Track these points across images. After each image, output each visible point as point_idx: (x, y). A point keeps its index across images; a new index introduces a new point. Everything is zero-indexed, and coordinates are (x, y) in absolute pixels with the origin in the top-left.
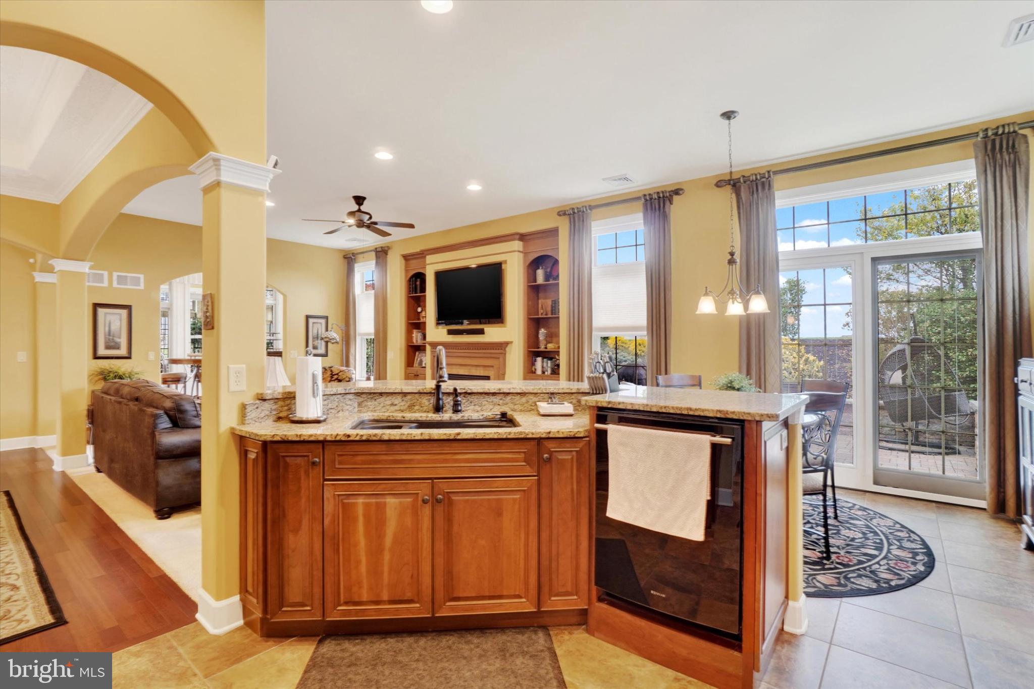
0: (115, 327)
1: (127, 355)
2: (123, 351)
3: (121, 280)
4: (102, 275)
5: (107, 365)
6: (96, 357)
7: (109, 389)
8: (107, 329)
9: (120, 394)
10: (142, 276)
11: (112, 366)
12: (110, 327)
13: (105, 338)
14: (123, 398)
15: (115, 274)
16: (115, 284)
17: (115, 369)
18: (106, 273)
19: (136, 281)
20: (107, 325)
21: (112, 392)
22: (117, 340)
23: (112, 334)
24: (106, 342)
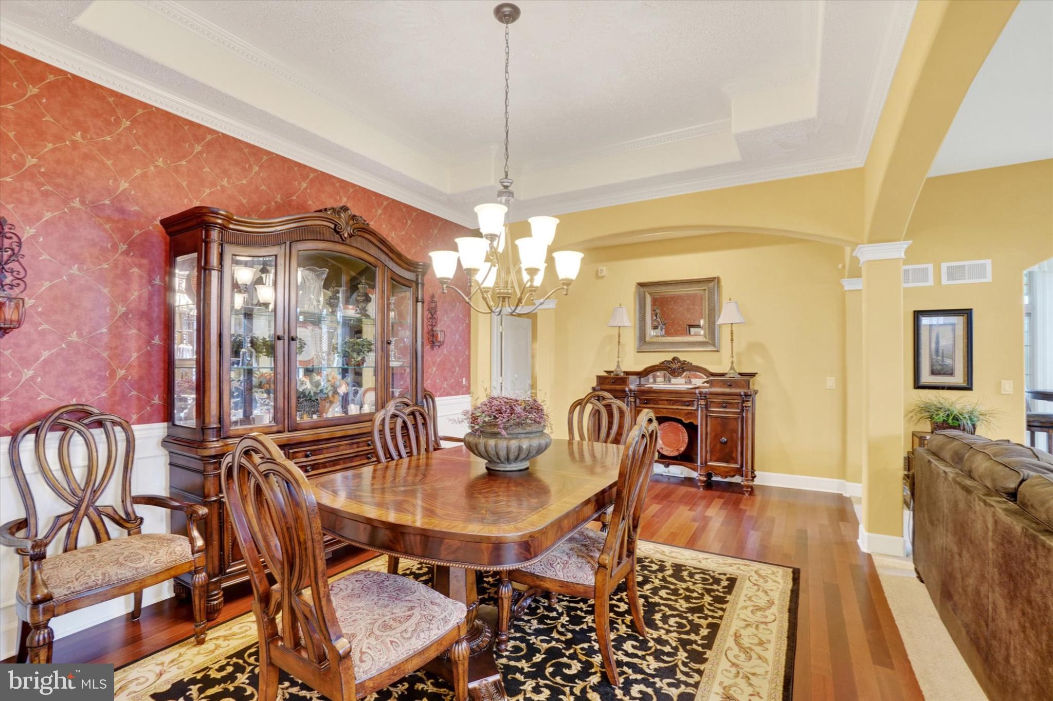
0: (945, 343)
1: (965, 385)
2: (958, 378)
3: (952, 272)
4: (927, 269)
5: (934, 399)
6: (918, 386)
7: (941, 448)
8: (933, 346)
9: (966, 468)
10: (988, 263)
11: (942, 401)
12: (937, 343)
13: (931, 359)
14: (971, 477)
15: (944, 266)
16: (945, 281)
17: (947, 405)
18: (930, 267)
19: (981, 271)
20: (934, 339)
21: (947, 455)
22: (948, 361)
23: (940, 352)
24: (932, 365)
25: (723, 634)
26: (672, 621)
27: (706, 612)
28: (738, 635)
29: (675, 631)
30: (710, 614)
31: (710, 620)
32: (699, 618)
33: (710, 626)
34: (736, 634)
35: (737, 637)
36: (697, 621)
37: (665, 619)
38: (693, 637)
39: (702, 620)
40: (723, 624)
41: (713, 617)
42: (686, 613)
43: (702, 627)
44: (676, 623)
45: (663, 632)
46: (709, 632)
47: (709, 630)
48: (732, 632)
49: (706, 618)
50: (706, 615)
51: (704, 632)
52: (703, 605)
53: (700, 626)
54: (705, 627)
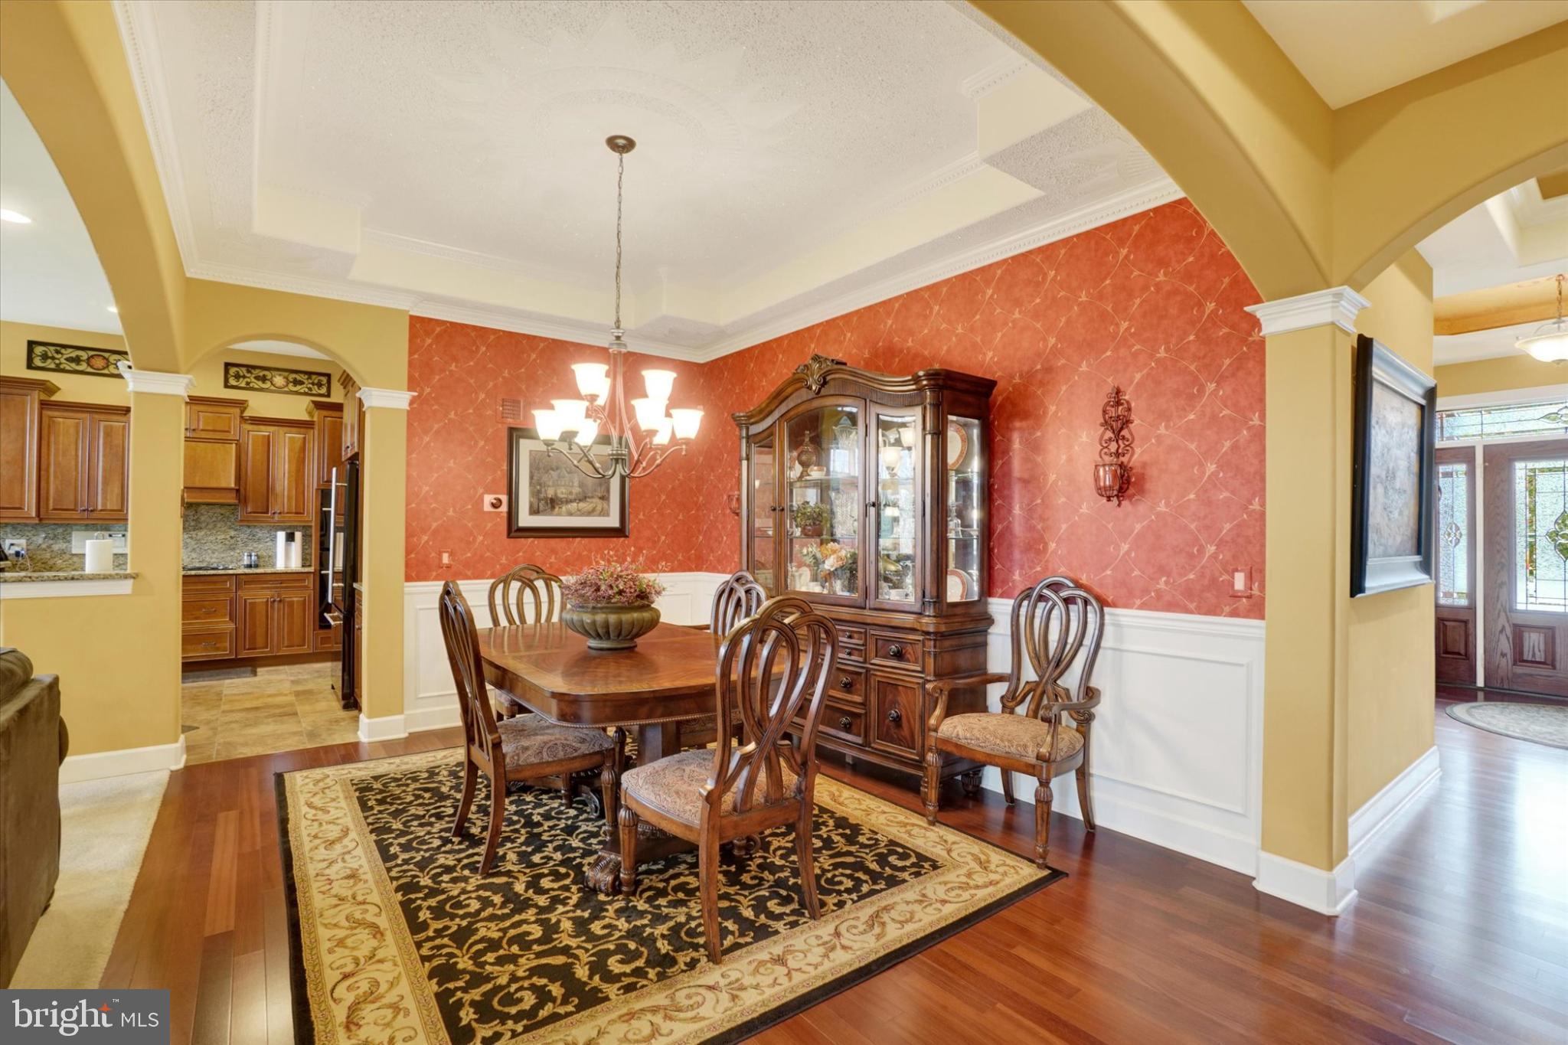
25: (399, 925)
26: (475, 905)
27: (446, 941)
28: (378, 936)
29: (459, 896)
30: (438, 942)
31: (431, 933)
32: (447, 928)
33: (424, 926)
34: (382, 935)
35: (377, 932)
36: (446, 922)
37: (486, 903)
38: (433, 902)
39: (441, 926)
40: (409, 939)
41: (429, 939)
42: (471, 924)
43: (432, 919)
44: (468, 905)
45: (469, 888)
46: (419, 918)
47: (420, 920)
48: (389, 936)
49: (439, 933)
50: (443, 937)
51: (424, 915)
52: (460, 948)
53: (436, 918)
54: (429, 921)
